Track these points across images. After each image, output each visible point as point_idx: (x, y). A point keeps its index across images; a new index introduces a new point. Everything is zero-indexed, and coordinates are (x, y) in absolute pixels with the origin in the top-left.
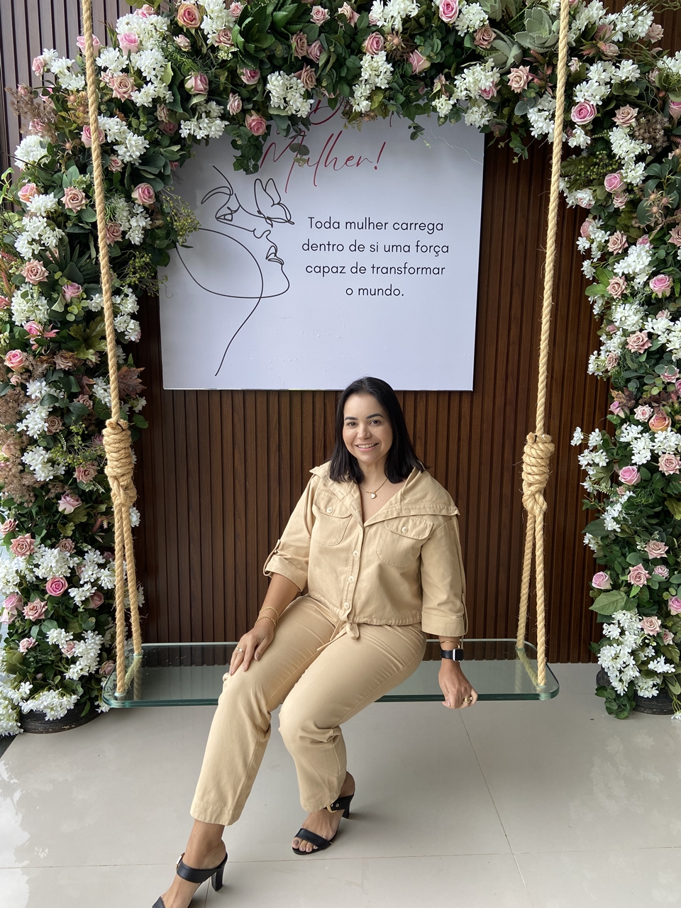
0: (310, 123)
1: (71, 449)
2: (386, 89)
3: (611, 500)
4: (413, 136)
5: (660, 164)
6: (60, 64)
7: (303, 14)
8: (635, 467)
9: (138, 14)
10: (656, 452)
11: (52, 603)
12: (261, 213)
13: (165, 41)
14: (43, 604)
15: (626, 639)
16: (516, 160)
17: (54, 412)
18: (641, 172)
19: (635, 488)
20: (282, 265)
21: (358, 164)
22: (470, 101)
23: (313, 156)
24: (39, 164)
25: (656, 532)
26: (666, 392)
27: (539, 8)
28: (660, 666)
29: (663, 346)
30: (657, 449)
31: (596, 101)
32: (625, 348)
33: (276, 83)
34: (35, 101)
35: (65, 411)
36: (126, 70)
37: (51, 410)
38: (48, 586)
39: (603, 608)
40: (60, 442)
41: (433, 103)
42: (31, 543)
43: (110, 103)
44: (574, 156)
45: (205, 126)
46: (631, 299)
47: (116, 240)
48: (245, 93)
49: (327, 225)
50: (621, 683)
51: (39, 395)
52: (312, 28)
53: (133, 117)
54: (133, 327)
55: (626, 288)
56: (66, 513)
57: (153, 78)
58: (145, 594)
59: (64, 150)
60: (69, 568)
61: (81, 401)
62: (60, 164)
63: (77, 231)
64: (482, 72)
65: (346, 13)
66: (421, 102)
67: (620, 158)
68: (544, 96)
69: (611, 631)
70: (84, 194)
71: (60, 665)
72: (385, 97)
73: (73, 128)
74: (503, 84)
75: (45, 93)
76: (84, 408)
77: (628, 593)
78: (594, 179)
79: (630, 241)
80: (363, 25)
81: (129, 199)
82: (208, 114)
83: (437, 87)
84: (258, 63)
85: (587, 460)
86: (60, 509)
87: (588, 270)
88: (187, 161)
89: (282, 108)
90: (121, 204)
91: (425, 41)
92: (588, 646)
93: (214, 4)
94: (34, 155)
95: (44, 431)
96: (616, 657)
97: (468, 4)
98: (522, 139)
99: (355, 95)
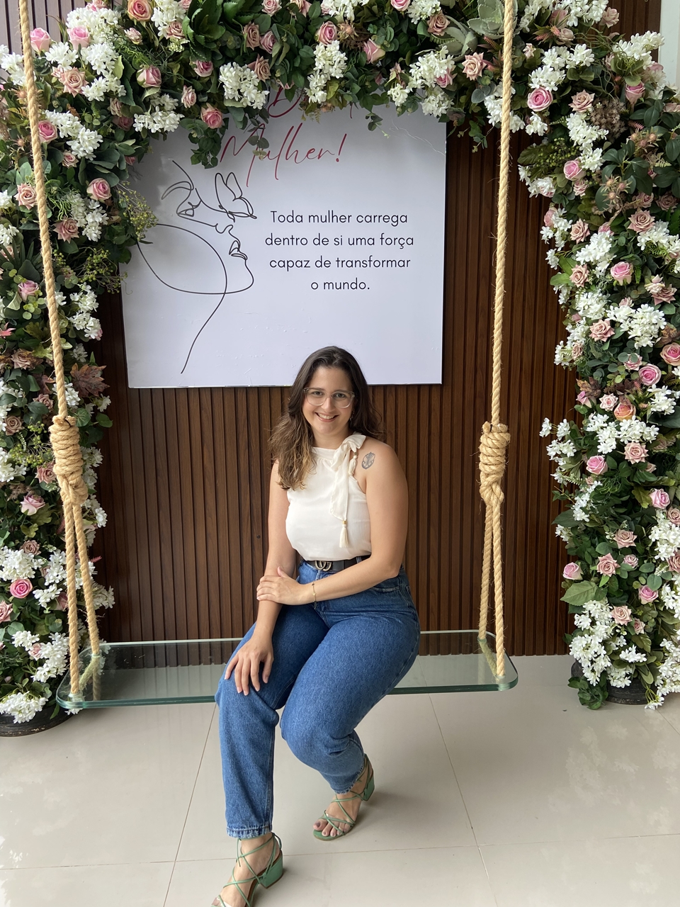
0: (268, 115)
1: (31, 449)
2: (341, 79)
3: (580, 490)
4: (371, 126)
5: (617, 150)
6: (10, 60)
7: (254, 3)
8: (602, 457)
9: (88, 8)
10: (622, 441)
11: (17, 606)
12: (223, 208)
13: (116, 35)
14: (8, 606)
15: (597, 629)
16: (475, 149)
17: (12, 412)
18: (598, 158)
19: (604, 477)
20: (246, 260)
21: (319, 157)
22: (427, 89)
23: (274, 149)
25: (624, 522)
26: (630, 381)
28: (631, 656)
29: (626, 334)
30: (622, 438)
31: (552, 87)
32: (589, 337)
33: (228, 74)
35: (25, 411)
36: (77, 64)
37: (9, 410)
38: (12, 588)
39: (574, 598)
40: (20, 442)
41: (389, 93)
43: (62, 98)
44: (534, 145)
45: (159, 119)
46: (593, 288)
47: (73, 237)
48: (199, 85)
49: (290, 219)
50: (593, 674)
52: (263, 19)
54: (92, 325)
55: (588, 276)
56: (29, 514)
57: (104, 72)
58: (117, 596)
59: (16, 147)
60: (33, 569)
61: (40, 400)
62: (14, 161)
63: (31, 228)
64: (436, 60)
65: (297, 3)
66: (379, 92)
67: (577, 145)
68: (500, 83)
69: (582, 621)
71: (28, 668)
72: (340, 88)
73: (24, 124)
74: (458, 71)
76: (43, 407)
77: (598, 583)
78: (554, 167)
79: (591, 229)
80: (315, 14)
81: (84, 195)
82: (162, 108)
83: (393, 76)
84: (210, 55)
85: (555, 451)
86: (23, 511)
87: (553, 260)
88: (145, 157)
89: (237, 100)
90: (76, 200)
91: (379, 29)
92: (563, 637)
95: (2, 431)
96: (587, 647)
98: (481, 128)
99: (310, 86)
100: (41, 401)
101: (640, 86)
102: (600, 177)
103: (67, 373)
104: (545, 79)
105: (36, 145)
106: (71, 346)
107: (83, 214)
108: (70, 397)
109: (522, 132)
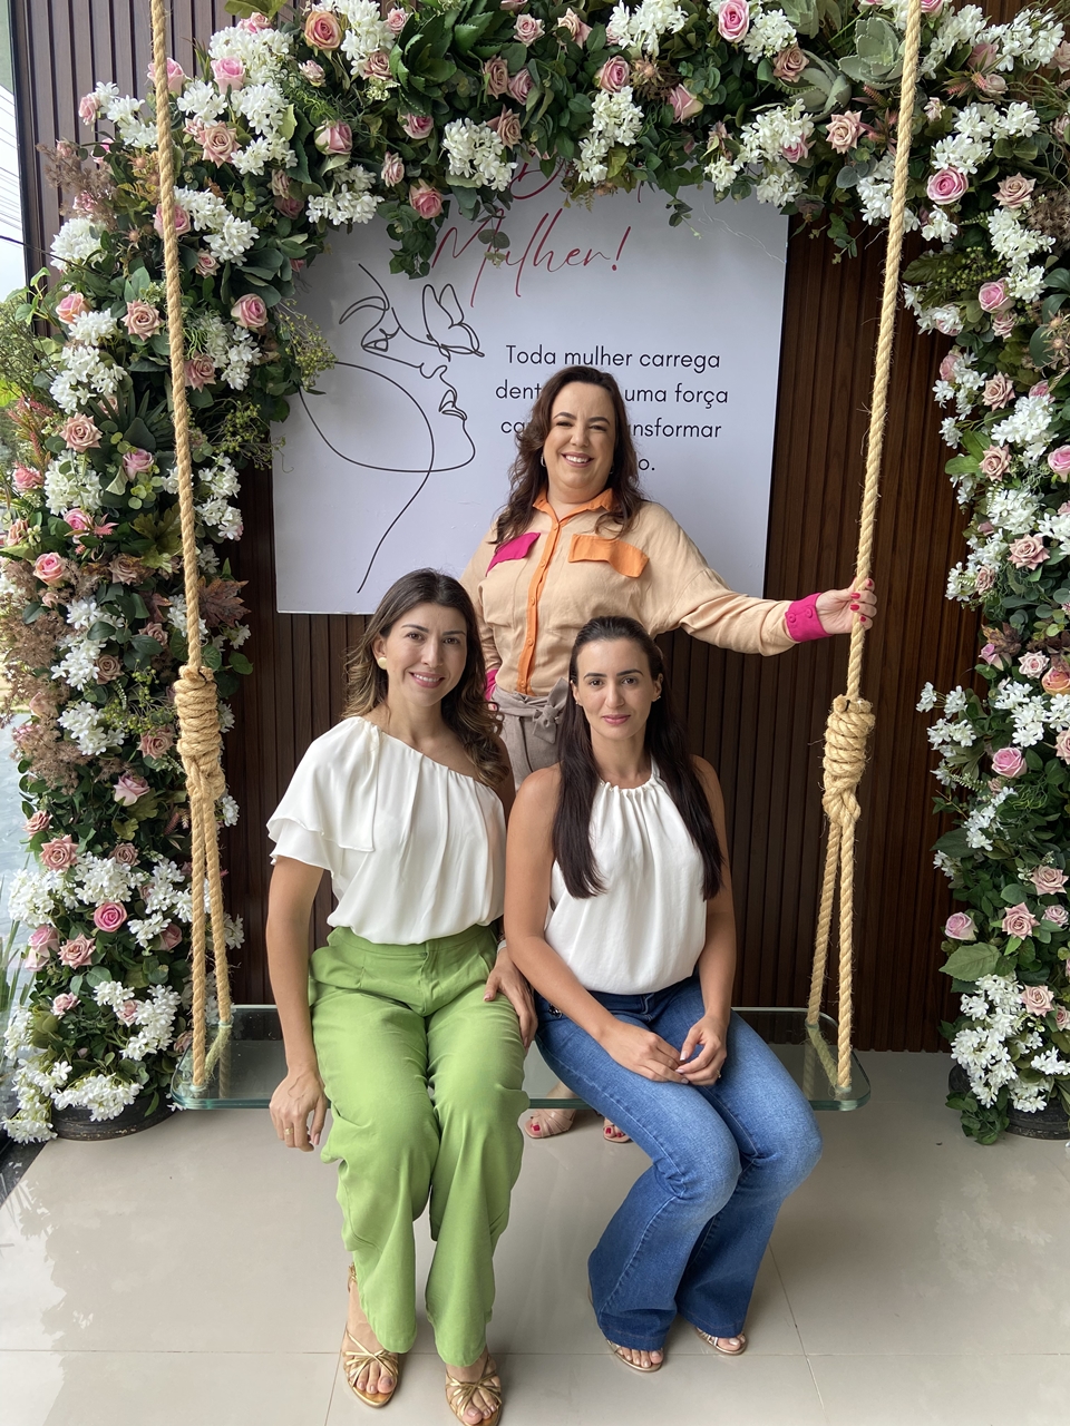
0: (512, 197)
1: (133, 706)
2: (632, 146)
3: (979, 799)
4: (674, 220)
5: (1068, 269)
6: (122, 107)
7: (503, 24)
8: (1017, 750)
9: (243, 27)
10: (1052, 726)
11: (103, 943)
12: (432, 339)
13: (285, 71)
14: (89, 942)
15: (996, 1019)
16: (837, 259)
17: (110, 649)
18: (1038, 282)
19: (1017, 782)
20: (464, 420)
21: (586, 262)
22: (766, 164)
23: (516, 249)
24: (88, 264)
25: (1049, 853)
27: (878, 19)
28: (1049, 1064)
29: (1068, 559)
30: (1054, 722)
31: (968, 168)
32: (1006, 561)
33: (457, 137)
34: (85, 165)
35: (125, 648)
36: (224, 117)
37: (104, 646)
38: (97, 915)
39: (961, 969)
40: (118, 695)
41: (707, 169)
42: (72, 850)
43: (199, 168)
44: (931, 252)
45: (346, 204)
46: (1017, 483)
47: (206, 382)
48: (409, 152)
49: (536, 358)
50: (987, 1089)
51: (85, 623)
52: (517, 49)
53: (234, 189)
54: (231, 518)
55: (1010, 465)
56: (125, 804)
57: (266, 131)
58: (247, 930)
59: (126, 243)
60: (129, 888)
61: (151, 631)
62: (122, 264)
63: (146, 368)
64: (785, 121)
65: (569, 26)
66: (688, 166)
67: (1004, 258)
68: (884, 157)
69: (974, 1007)
70: (157, 312)
71: (115, 1036)
72: (629, 160)
73: (140, 208)
74: (818, 138)
75: (99, 152)
76: (154, 643)
77: (1002, 948)
78: (962, 290)
79: (1018, 389)
80: (597, 45)
81: (226, 318)
82: (351, 186)
83: (713, 143)
84: (430, 106)
85: (941, 736)
86: (117, 799)
87: (951, 434)
88: (319, 258)
89: (467, 176)
90: (214, 327)
91: (695, 70)
92: (938, 1028)
93: (363, 12)
94: (80, 250)
95: (92, 678)
96: (980, 1048)
97: (765, 12)
98: (846, 223)
99: (582, 156)
100: (150, 634)
109: (917, 236)
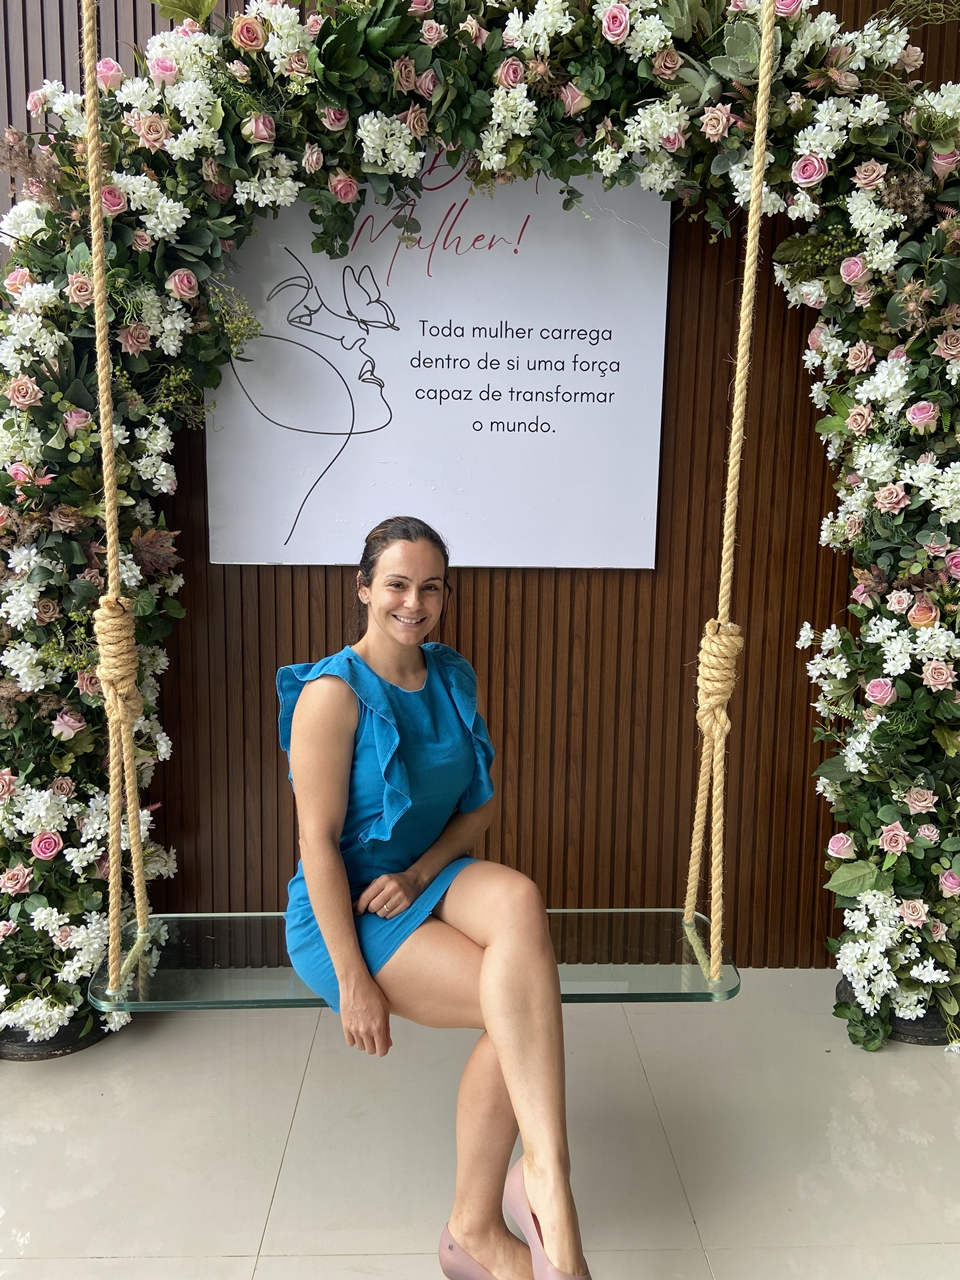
0: (422, 188)
2: (527, 137)
3: (855, 728)
4: (567, 205)
5: (919, 242)
6: (66, 102)
7: (409, 29)
8: (888, 680)
9: (177, 31)
10: (918, 657)
11: (40, 870)
12: (352, 315)
13: (214, 70)
14: (27, 871)
15: (877, 932)
16: (714, 239)
17: (48, 593)
18: (892, 254)
19: (889, 709)
20: (382, 387)
21: (490, 246)
22: (648, 155)
23: (427, 234)
24: (35, 242)
25: (920, 776)
26: (932, 571)
27: (744, 22)
28: (927, 973)
29: (927, 504)
30: (920, 653)
31: (827, 153)
32: (872, 507)
33: (370, 128)
35: (65, 592)
36: (158, 109)
37: (43, 589)
38: (34, 844)
39: (844, 886)
40: (56, 636)
41: (595, 157)
42: (11, 782)
43: (136, 155)
44: (797, 234)
45: (271, 188)
46: (879, 437)
47: (142, 349)
48: (328, 143)
49: (446, 332)
50: (870, 998)
51: (26, 568)
52: (422, 52)
54: (164, 473)
55: (873, 421)
56: (63, 738)
57: (196, 120)
58: (180, 860)
59: (68, 221)
60: (66, 819)
61: (87, 577)
62: (64, 241)
63: (85, 335)
64: (664, 113)
65: (470, 30)
66: (578, 157)
67: (862, 235)
69: (855, 920)
71: (51, 961)
72: (526, 149)
73: (81, 190)
74: (693, 129)
75: (44, 141)
76: (91, 587)
77: (879, 865)
78: (825, 266)
79: (878, 354)
80: (495, 46)
81: (162, 292)
82: (275, 172)
83: (601, 134)
84: (345, 100)
85: (818, 669)
86: (55, 734)
87: (820, 397)
88: (248, 240)
89: (380, 164)
90: (149, 298)
91: (583, 70)
92: (824, 943)
93: (283, 17)
94: (26, 228)
95: (32, 619)
96: (863, 959)
97: (644, 17)
98: (722, 209)
99: (484, 147)
100: (88, 578)
101: (953, 154)
102: (894, 281)
103: (123, 540)
104: (818, 142)
105: (96, 218)
106: (133, 502)
107: (159, 317)
108: (129, 573)
109: (782, 216)
